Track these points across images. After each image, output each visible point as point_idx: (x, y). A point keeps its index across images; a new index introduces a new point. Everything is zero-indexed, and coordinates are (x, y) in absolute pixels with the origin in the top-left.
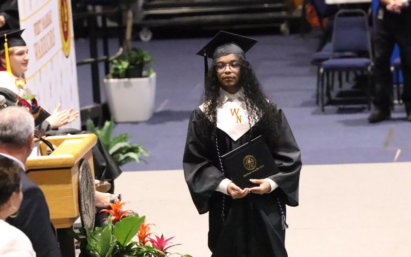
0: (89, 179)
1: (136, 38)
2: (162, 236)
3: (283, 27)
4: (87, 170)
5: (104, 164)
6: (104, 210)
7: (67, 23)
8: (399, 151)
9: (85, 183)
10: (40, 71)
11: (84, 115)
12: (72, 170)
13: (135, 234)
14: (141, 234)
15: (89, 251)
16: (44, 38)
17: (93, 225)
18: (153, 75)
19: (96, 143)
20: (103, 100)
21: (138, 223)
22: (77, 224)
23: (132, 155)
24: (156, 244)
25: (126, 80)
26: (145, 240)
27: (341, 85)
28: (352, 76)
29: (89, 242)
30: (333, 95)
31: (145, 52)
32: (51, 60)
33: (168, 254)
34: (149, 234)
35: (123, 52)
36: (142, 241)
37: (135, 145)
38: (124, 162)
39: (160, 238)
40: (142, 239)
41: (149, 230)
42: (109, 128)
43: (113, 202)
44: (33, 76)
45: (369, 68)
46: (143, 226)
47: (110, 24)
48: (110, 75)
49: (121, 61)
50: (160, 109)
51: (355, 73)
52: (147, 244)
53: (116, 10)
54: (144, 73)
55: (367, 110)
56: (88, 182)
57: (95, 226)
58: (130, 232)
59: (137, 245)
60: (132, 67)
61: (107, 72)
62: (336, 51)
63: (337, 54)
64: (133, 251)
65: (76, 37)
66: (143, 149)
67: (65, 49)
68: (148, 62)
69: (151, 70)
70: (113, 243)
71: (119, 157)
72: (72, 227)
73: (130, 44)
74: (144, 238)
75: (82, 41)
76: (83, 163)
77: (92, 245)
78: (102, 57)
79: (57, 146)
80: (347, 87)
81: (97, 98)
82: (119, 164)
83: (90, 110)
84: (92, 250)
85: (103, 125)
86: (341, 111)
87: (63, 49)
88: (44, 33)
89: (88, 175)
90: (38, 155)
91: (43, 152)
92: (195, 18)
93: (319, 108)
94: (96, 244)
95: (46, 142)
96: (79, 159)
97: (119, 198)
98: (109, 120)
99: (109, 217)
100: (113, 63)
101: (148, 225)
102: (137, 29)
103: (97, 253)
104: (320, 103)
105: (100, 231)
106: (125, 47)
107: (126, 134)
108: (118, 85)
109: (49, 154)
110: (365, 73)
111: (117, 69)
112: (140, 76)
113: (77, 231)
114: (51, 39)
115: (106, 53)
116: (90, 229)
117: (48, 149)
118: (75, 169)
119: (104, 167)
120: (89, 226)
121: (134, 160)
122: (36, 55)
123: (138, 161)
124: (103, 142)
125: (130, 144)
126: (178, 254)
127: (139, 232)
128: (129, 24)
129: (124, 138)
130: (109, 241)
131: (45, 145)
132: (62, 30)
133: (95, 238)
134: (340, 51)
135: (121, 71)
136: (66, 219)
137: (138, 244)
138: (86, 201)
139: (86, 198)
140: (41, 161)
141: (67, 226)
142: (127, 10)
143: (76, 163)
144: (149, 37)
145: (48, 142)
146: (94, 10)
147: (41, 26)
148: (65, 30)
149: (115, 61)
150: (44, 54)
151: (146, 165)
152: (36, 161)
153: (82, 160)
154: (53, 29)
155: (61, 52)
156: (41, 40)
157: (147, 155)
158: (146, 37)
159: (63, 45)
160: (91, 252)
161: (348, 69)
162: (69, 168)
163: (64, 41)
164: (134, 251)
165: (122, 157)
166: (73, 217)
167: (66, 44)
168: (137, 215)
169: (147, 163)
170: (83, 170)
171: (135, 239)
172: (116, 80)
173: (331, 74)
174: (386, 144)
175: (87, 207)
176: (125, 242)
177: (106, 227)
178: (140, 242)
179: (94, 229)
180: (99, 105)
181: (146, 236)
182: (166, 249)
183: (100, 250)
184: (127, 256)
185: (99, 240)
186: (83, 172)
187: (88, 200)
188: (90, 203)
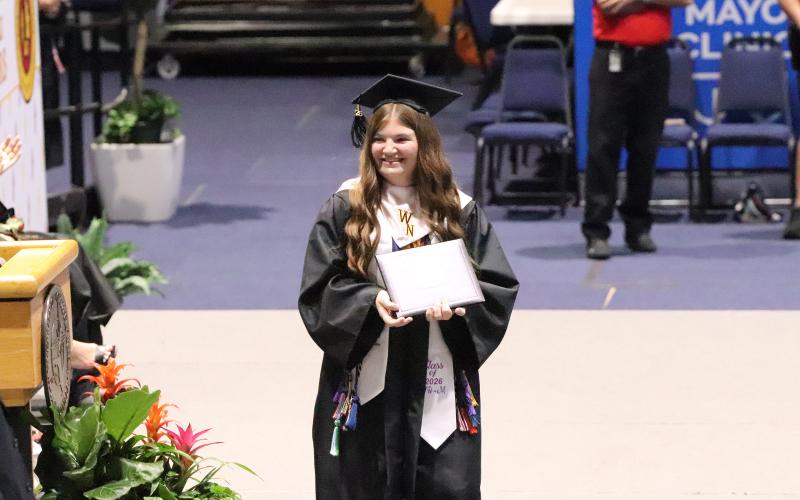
0: (62, 322)
1: (151, 72)
2: (189, 426)
3: (415, 62)
4: (59, 304)
5: (87, 293)
7: (30, 40)
8: (612, 291)
9: (54, 327)
11: (54, 206)
12: (32, 302)
13: (141, 422)
14: (152, 421)
15: (57, 449)
17: (67, 405)
18: (180, 140)
20: (88, 181)
21: (146, 402)
22: (40, 400)
23: (137, 280)
24: (177, 441)
25: (131, 146)
26: (159, 432)
27: (515, 171)
28: (535, 153)
29: (57, 434)
30: (500, 188)
31: (168, 98)
33: (198, 460)
34: (166, 423)
35: (127, 97)
36: (152, 435)
37: (143, 263)
38: (123, 292)
39: (185, 429)
40: (153, 431)
41: (166, 416)
42: (99, 229)
45: (565, 142)
46: (155, 407)
47: (105, 45)
48: (102, 137)
49: (123, 112)
50: (189, 201)
51: (544, 150)
52: (161, 440)
53: (116, 21)
54: (164, 135)
55: (557, 216)
56: (59, 326)
57: (69, 406)
58: (132, 417)
59: (144, 441)
60: (142, 124)
61: (98, 131)
62: (507, 108)
63: (509, 114)
64: (135, 452)
66: (158, 270)
67: (24, 88)
68: (172, 116)
69: (177, 131)
70: (101, 435)
72: (28, 404)
73: (141, 83)
74: (157, 430)
76: (52, 292)
77: (62, 437)
78: (88, 103)
79: (7, 260)
80: (527, 173)
81: (77, 176)
83: (64, 198)
84: (63, 448)
85: (86, 226)
86: (513, 216)
87: (21, 87)
89: (61, 316)
92: (258, 41)
94: (70, 438)
96: (47, 284)
97: (113, 353)
98: (99, 216)
99: (96, 390)
100: (108, 116)
101: (165, 405)
102: (153, 56)
103: (71, 453)
105: (78, 415)
106: (132, 87)
107: (129, 243)
108: (116, 155)
110: (558, 150)
111: (115, 127)
112: (157, 140)
113: (37, 414)
115: (97, 97)
116: (60, 410)
118: (38, 301)
119: (86, 299)
121: (141, 289)
123: (147, 291)
125: (136, 261)
126: (215, 459)
127: (148, 418)
128: (141, 47)
129: (125, 251)
130: (94, 434)
132: (20, 54)
133: (69, 426)
134: (515, 111)
135: (123, 131)
136: (19, 390)
137: (146, 440)
138: (55, 360)
139: (55, 354)
141: (22, 403)
142: (137, 22)
143: (39, 291)
144: (175, 72)
146: (77, 20)
149: (113, 113)
151: (162, 300)
153: (50, 287)
154: (4, 50)
155: (17, 94)
157: (164, 282)
158: (169, 71)
160: (61, 451)
161: (528, 141)
162: (27, 300)
163: (22, 70)
164: (138, 452)
165: (120, 284)
166: (29, 387)
167: (27, 79)
168: (146, 388)
169: (163, 296)
170: (52, 303)
171: (141, 430)
172: (114, 147)
173: (496, 150)
174: (591, 276)
175: (56, 371)
176: (122, 434)
177: (90, 408)
178: (149, 434)
179: (68, 410)
180: (81, 190)
181: (160, 426)
182: (195, 450)
183: (77, 448)
184: (124, 461)
185: (76, 431)
186: (51, 307)
187: (59, 358)
188: (63, 363)
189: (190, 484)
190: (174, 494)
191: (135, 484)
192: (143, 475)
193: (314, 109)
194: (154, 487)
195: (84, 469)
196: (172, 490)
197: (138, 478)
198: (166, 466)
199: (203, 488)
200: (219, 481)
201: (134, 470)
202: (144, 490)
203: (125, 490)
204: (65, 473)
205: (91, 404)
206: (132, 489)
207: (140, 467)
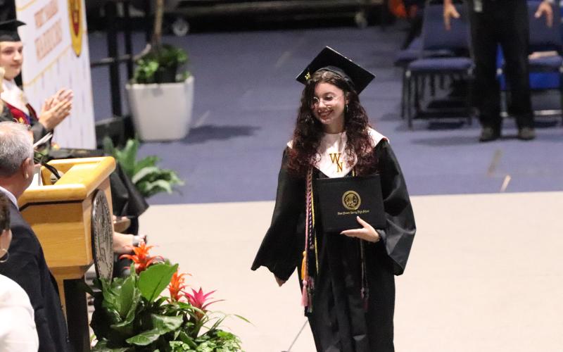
0: (105, 216)
1: (168, 31)
2: (201, 289)
3: (359, 17)
4: (103, 204)
5: (126, 196)
6: (124, 256)
7: (78, 12)
8: (508, 179)
9: (100, 220)
10: (42, 74)
11: (100, 131)
12: (84, 204)
13: (165, 287)
14: (173, 286)
15: (105, 309)
16: (48, 31)
17: (111, 277)
18: (190, 80)
19: (114, 168)
20: (125, 112)
21: (168, 272)
22: (91, 273)
23: (162, 183)
24: (192, 300)
25: (154, 86)
26: (180, 293)
27: (433, 92)
28: (448, 81)
29: (106, 298)
30: (424, 106)
31: (180, 50)
32: (58, 60)
33: (207, 313)
34: (184, 287)
35: (151, 50)
36: (174, 296)
37: (166, 171)
38: (152, 192)
39: (198, 291)
40: (174, 292)
41: (183, 282)
42: (133, 148)
43: (136, 245)
44: (34, 81)
45: (470, 71)
46: (176, 276)
47: (134, 13)
48: (134, 80)
49: (148, 61)
50: (199, 124)
51: (452, 78)
52: (181, 300)
54: (178, 77)
55: (465, 126)
56: (104, 220)
57: (114, 276)
58: (159, 283)
59: (168, 301)
60: (163, 69)
61: (130, 75)
63: (429, 53)
64: (162, 309)
65: (90, 30)
66: (178, 176)
67: (75, 46)
68: (183, 63)
69: (188, 73)
70: (137, 295)
71: (144, 187)
72: (83, 278)
73: (160, 40)
74: (177, 292)
75: (98, 35)
76: (98, 195)
77: (109, 300)
78: (123, 56)
79: (64, 173)
80: (442, 94)
81: (116, 108)
82: (146, 195)
83: (108, 126)
84: (110, 308)
85: (124, 144)
86: (433, 127)
87: (73, 46)
88: (48, 25)
89: (104, 211)
90: (39, 184)
91: (46, 181)
93: (405, 122)
94: (115, 300)
95: (50, 168)
96: (94, 189)
97: (145, 239)
98: (133, 137)
99: (132, 265)
100: (138, 64)
101: (183, 275)
102: (169, 19)
103: (116, 312)
104: (406, 115)
105: (120, 283)
106: (154, 43)
107: (155, 156)
108: (144, 92)
109: (53, 183)
110: (465, 77)
111: (142, 72)
112: (173, 80)
113: (90, 283)
114: (57, 33)
115: (129, 50)
116: (107, 281)
117: (53, 176)
118: (87, 202)
119: (125, 200)
120: (106, 277)
121: (164, 190)
122: (38, 53)
123: (170, 191)
124: (125, 165)
125: (160, 170)
126: (220, 312)
127: (170, 284)
128: (159, 13)
129: (153, 162)
130: (131, 297)
131: (48, 171)
132: (71, 21)
133: (114, 292)
134: (432, 49)
135: (148, 75)
136: (75, 267)
137: (170, 300)
138: (101, 244)
139: (101, 241)
140: (42, 192)
141: (77, 276)
143: (88, 195)
144: (185, 30)
145: (52, 167)
147: (44, 16)
148: (76, 21)
149: (141, 62)
150: (48, 52)
151: (180, 197)
152: (38, 192)
153: (96, 192)
154: (60, 20)
155: (70, 51)
156: (44, 34)
157: (181, 183)
158: (180, 30)
159: (73, 41)
160: (109, 310)
161: (441, 72)
162: (80, 201)
163: (74, 35)
164: (164, 309)
165: (149, 186)
166: (84, 264)
167: (77, 40)
168: (168, 262)
169: (181, 194)
170: (98, 203)
171: (166, 293)
172: (142, 86)
173: (420, 78)
174: (492, 168)
175: (103, 252)
176: (152, 297)
177: (128, 278)
178: (172, 296)
179: (113, 280)
180: (120, 119)
181: (180, 290)
182: (205, 306)
183: (120, 307)
184: (155, 316)
185: (119, 295)
186: (97, 207)
187: (105, 243)
188: (107, 247)
189: (203, 331)
190: (191, 339)
191: (163, 332)
192: (168, 325)
193: (287, 54)
194: (177, 334)
195: (126, 323)
196: (189, 335)
197: (165, 328)
198: (185, 318)
199: (212, 334)
200: (224, 328)
201: (161, 322)
202: (169, 336)
203: (156, 337)
204: (112, 326)
205: (129, 276)
206: (161, 336)
207: (166, 319)
